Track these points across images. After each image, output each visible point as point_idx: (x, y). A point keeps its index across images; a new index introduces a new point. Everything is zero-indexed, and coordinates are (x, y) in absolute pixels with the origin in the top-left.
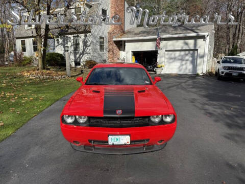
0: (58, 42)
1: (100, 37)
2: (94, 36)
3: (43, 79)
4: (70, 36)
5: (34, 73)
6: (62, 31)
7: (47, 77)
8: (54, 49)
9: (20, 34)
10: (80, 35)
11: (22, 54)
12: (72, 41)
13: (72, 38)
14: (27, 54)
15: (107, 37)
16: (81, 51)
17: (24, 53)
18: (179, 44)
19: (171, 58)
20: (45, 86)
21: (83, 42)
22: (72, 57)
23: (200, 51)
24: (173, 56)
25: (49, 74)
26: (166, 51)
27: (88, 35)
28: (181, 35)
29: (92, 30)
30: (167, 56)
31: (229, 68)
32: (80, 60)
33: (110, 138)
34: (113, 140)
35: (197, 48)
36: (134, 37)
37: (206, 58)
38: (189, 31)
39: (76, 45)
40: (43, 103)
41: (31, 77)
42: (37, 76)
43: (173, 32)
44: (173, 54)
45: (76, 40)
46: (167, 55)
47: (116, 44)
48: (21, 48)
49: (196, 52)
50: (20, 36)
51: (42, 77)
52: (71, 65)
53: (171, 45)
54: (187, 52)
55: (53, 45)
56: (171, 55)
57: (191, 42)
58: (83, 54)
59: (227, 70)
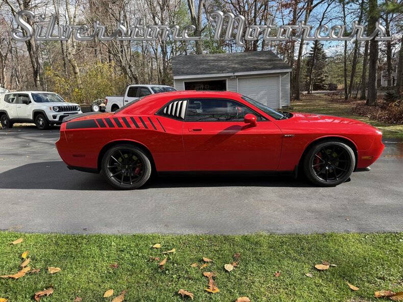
59: (58, 111)
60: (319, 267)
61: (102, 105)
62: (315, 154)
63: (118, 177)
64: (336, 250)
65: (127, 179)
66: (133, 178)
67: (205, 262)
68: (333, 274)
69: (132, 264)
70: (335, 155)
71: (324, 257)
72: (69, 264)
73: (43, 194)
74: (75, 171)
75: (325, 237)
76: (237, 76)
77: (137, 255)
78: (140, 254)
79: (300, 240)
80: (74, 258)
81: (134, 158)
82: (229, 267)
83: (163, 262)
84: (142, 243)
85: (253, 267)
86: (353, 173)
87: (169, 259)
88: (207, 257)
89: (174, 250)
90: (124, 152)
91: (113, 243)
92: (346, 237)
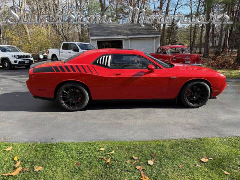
59: (18, 58)
60: (203, 160)
61: (46, 54)
62: (188, 89)
63: (68, 104)
64: (210, 149)
65: (73, 105)
66: (77, 104)
67: (134, 160)
68: (212, 165)
69: (89, 162)
70: (199, 90)
71: (205, 154)
72: (48, 164)
73: (18, 115)
74: (38, 100)
75: (202, 140)
76: (130, 38)
77: (91, 156)
78: (93, 156)
79: (188, 143)
80: (50, 160)
81: (78, 91)
82: (151, 163)
83: (109, 161)
84: (92, 148)
85: (165, 161)
86: (209, 100)
87: (112, 158)
88: (135, 156)
89: (113, 152)
90: (72, 88)
91: (73, 148)
92: (213, 140)
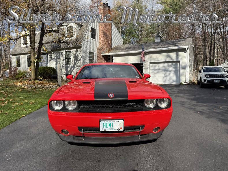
0: (51, 58)
1: (90, 52)
2: (84, 51)
3: (35, 88)
4: (62, 51)
5: (27, 83)
6: (54, 47)
7: (39, 86)
8: (47, 64)
9: (16, 51)
10: (71, 50)
11: (16, 69)
12: (64, 56)
13: (64, 53)
14: (21, 69)
15: (96, 53)
16: (72, 65)
17: (19, 68)
18: (162, 57)
19: (156, 70)
20: (36, 94)
21: (74, 57)
22: (64, 70)
23: (182, 63)
24: (157, 68)
25: (41, 84)
26: (150, 63)
27: (79, 50)
28: (164, 49)
29: (83, 46)
30: (151, 68)
31: (211, 76)
32: (71, 72)
33: (102, 123)
34: (105, 125)
35: (179, 60)
36: (121, 52)
37: (188, 69)
38: (171, 45)
39: (68, 60)
40: (33, 106)
41: (23, 87)
42: (29, 86)
43: (156, 46)
44: (157, 66)
45: (68, 56)
46: (152, 66)
47: (105, 59)
48: (16, 64)
49: (178, 63)
50: (16, 53)
51: (34, 86)
52: (62, 78)
53: (155, 57)
54: (170, 64)
55: (46, 60)
56: (155, 66)
57: (173, 54)
58: (74, 67)
59: (209, 77)
